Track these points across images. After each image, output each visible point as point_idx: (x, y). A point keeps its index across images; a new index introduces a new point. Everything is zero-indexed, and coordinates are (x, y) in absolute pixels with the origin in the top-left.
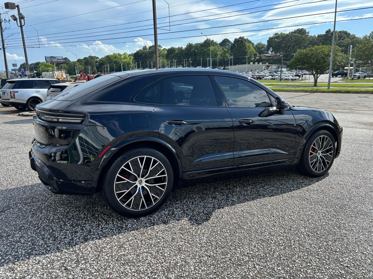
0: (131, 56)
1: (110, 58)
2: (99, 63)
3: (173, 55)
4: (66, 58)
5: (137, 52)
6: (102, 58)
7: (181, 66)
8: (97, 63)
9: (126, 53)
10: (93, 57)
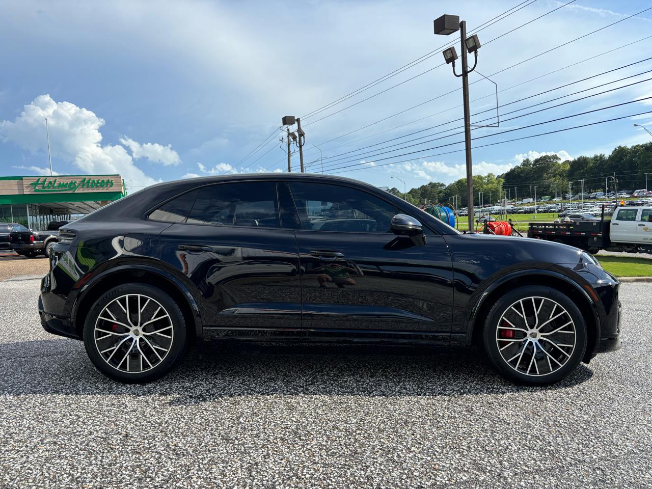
0: (500, 179)
1: (463, 184)
2: (445, 193)
3: (582, 171)
4: (394, 188)
5: (511, 170)
6: (450, 184)
7: (599, 190)
8: (441, 194)
9: (492, 174)
10: (435, 184)
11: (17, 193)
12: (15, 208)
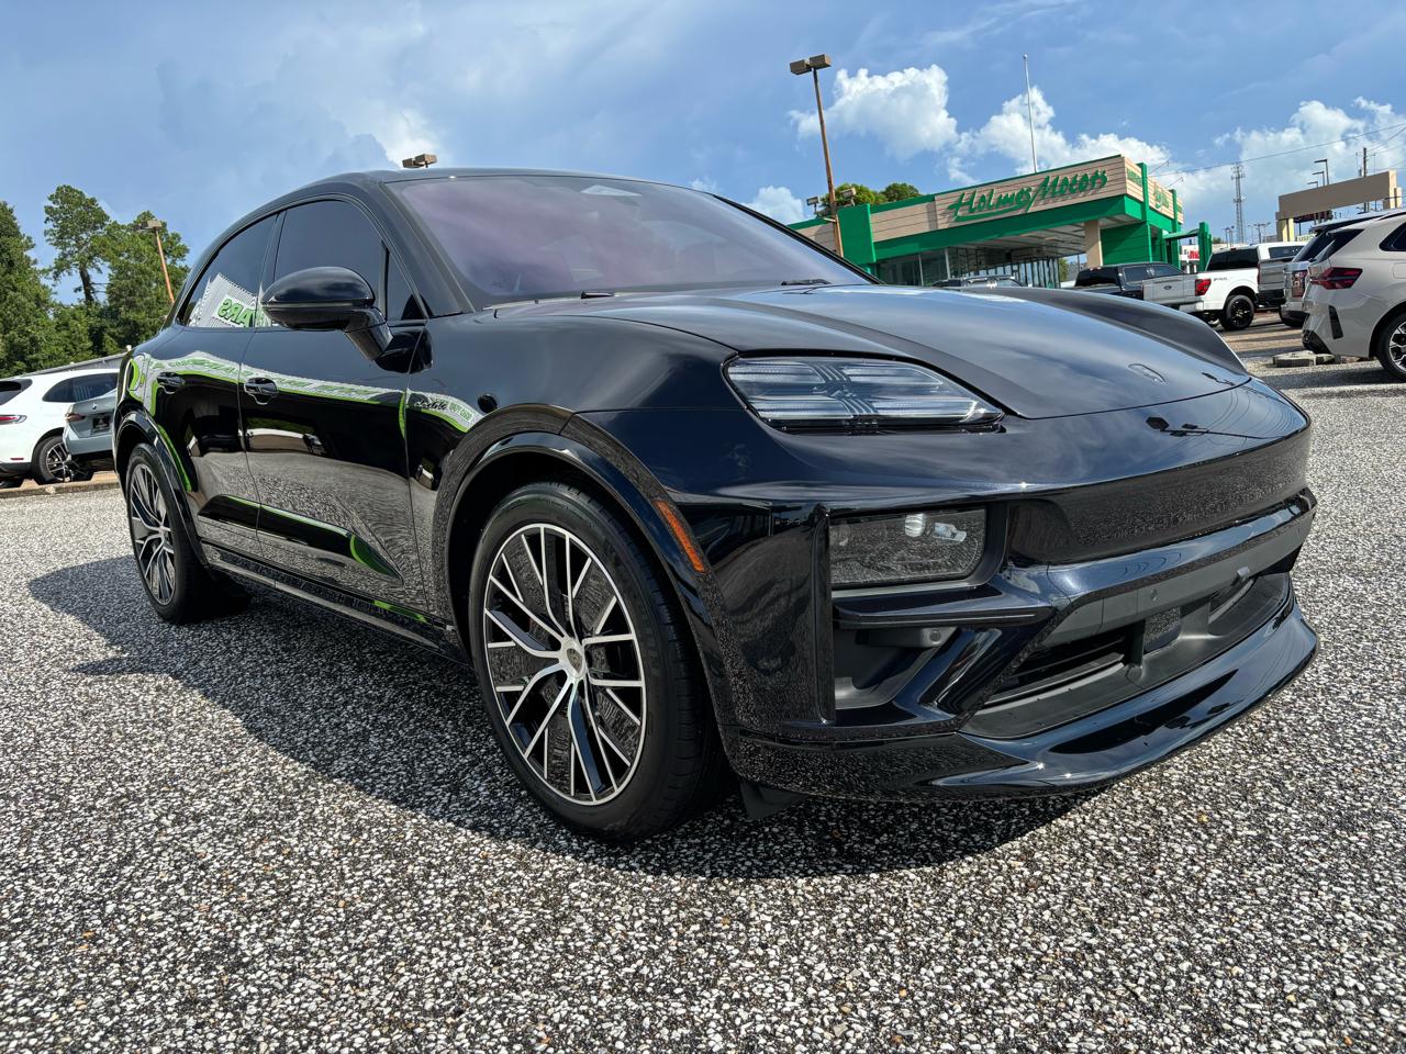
11: (926, 229)
12: (926, 262)
